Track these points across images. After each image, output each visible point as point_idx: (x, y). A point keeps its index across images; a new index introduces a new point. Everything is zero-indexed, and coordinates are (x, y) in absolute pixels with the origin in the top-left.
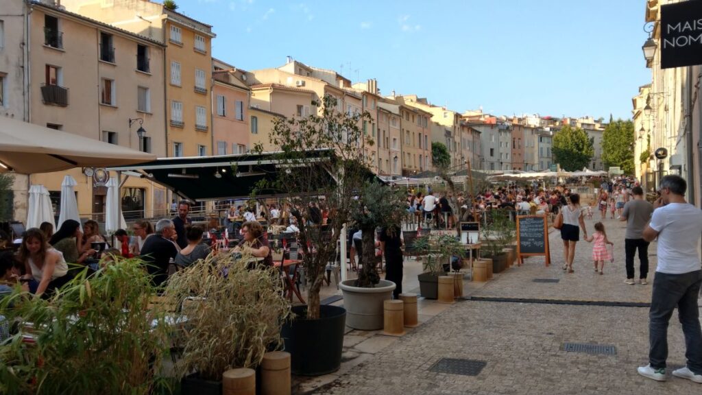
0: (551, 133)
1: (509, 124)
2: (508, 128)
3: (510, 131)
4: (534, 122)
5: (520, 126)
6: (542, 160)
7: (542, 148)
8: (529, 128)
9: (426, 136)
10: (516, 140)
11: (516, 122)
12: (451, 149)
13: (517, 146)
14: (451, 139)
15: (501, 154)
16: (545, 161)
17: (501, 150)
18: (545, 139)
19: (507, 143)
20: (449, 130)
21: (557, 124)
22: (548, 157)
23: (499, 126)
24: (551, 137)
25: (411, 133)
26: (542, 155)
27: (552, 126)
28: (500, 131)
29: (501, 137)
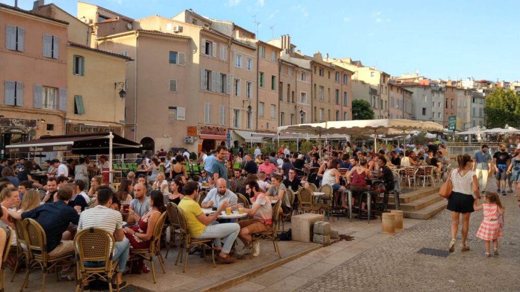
0: (484, 94)
1: (442, 86)
2: (441, 89)
3: (443, 92)
4: (468, 84)
5: (453, 88)
6: (474, 119)
7: (474, 109)
8: (462, 89)
9: (345, 93)
10: (449, 101)
11: (449, 84)
12: (377, 107)
13: (449, 106)
14: (377, 97)
15: (433, 113)
16: (478, 120)
17: (434, 110)
18: (478, 100)
19: (439, 103)
20: (375, 88)
21: (491, 86)
22: (480, 117)
23: (432, 88)
24: (484, 98)
25: (326, 89)
26: (474, 114)
27: (485, 88)
28: (433, 91)
29: (433, 98)
